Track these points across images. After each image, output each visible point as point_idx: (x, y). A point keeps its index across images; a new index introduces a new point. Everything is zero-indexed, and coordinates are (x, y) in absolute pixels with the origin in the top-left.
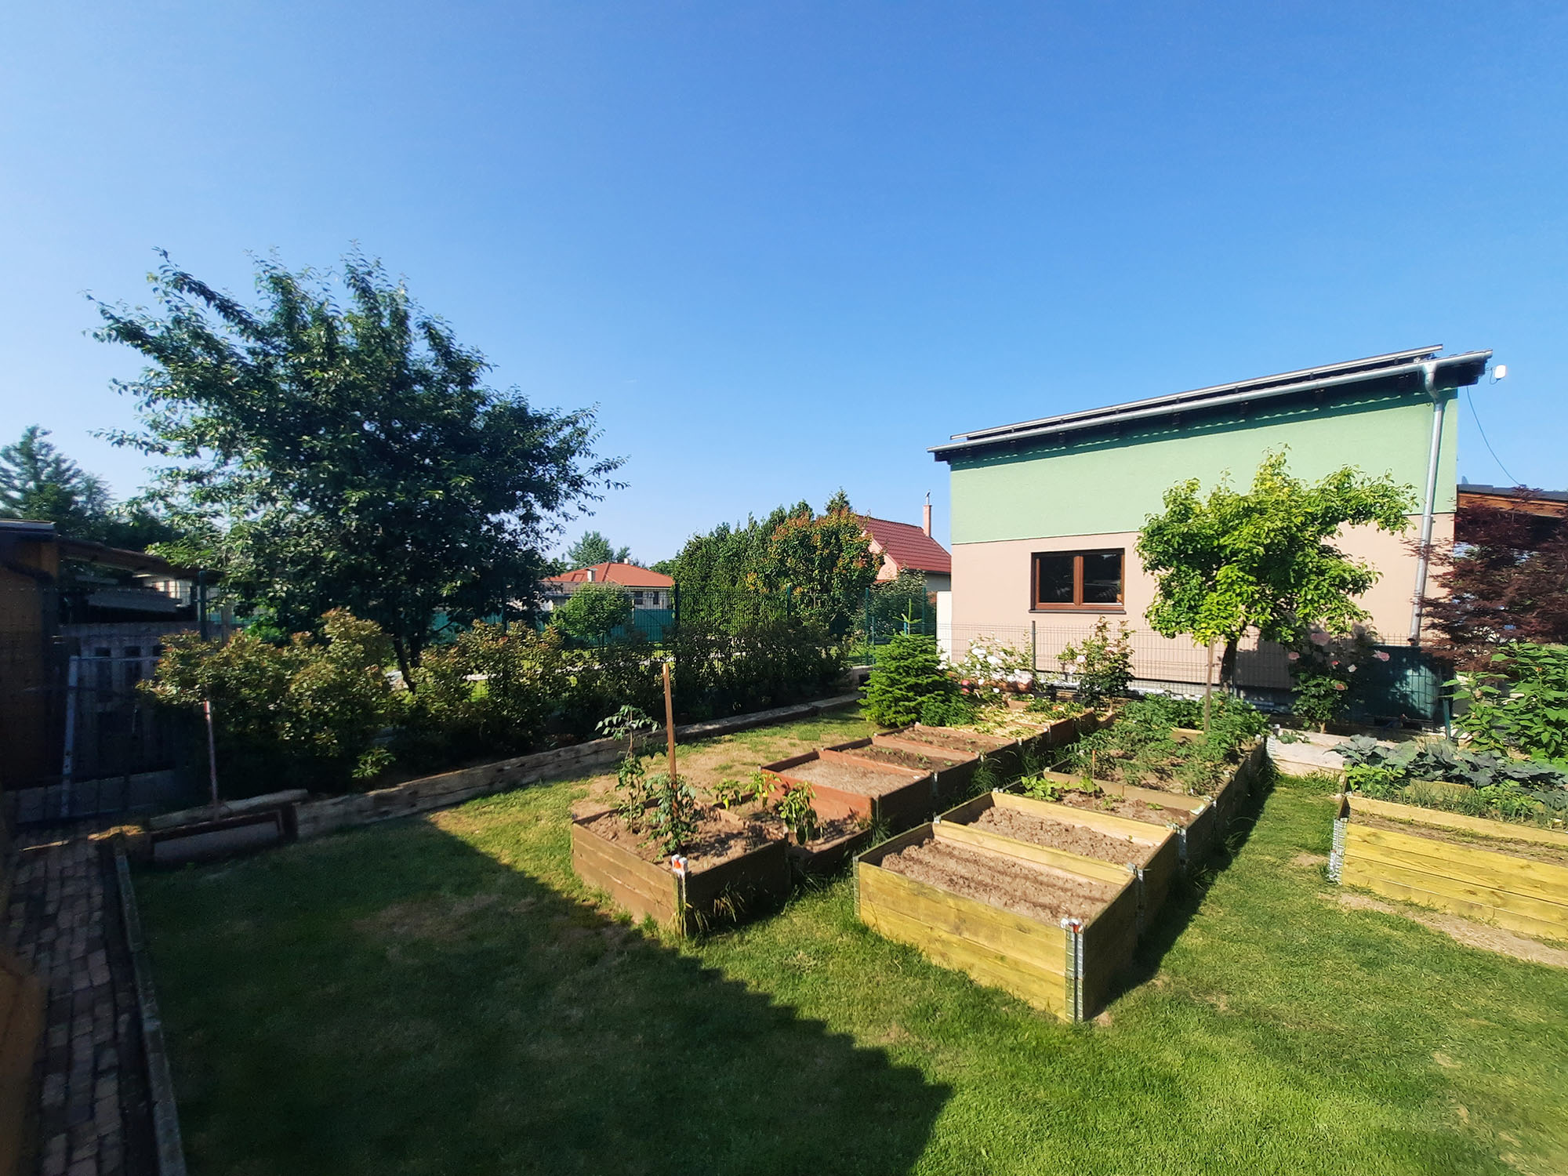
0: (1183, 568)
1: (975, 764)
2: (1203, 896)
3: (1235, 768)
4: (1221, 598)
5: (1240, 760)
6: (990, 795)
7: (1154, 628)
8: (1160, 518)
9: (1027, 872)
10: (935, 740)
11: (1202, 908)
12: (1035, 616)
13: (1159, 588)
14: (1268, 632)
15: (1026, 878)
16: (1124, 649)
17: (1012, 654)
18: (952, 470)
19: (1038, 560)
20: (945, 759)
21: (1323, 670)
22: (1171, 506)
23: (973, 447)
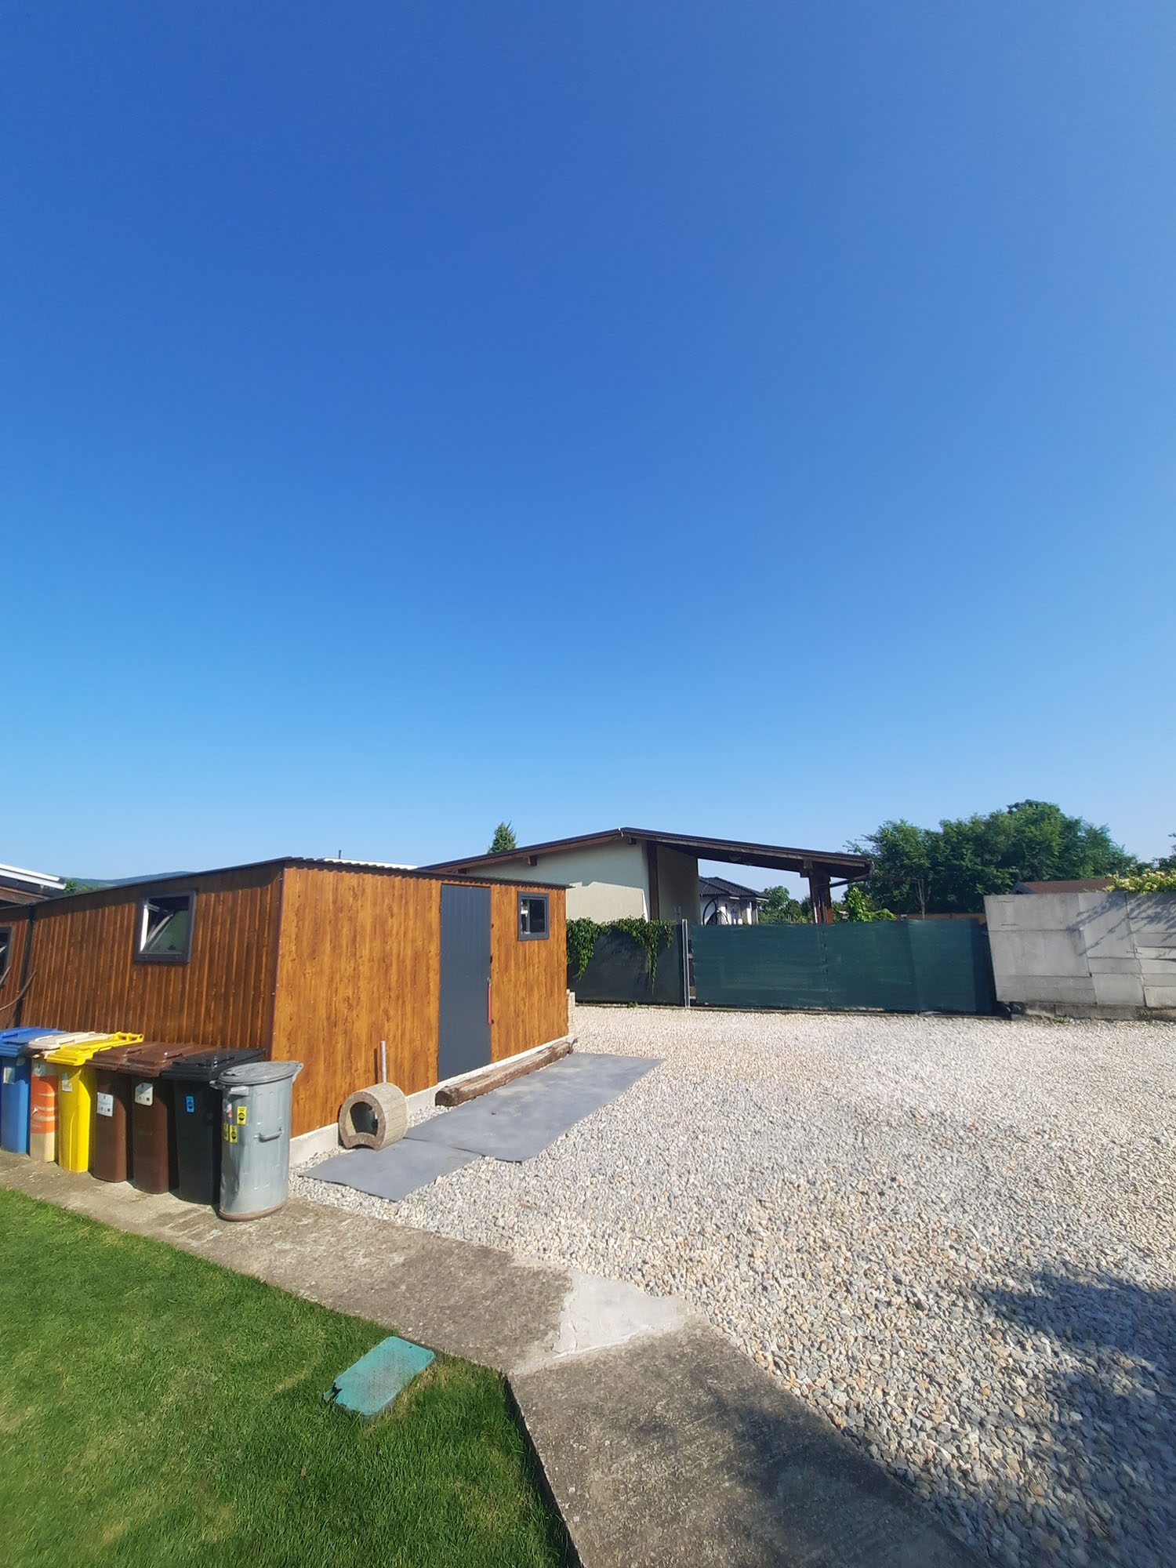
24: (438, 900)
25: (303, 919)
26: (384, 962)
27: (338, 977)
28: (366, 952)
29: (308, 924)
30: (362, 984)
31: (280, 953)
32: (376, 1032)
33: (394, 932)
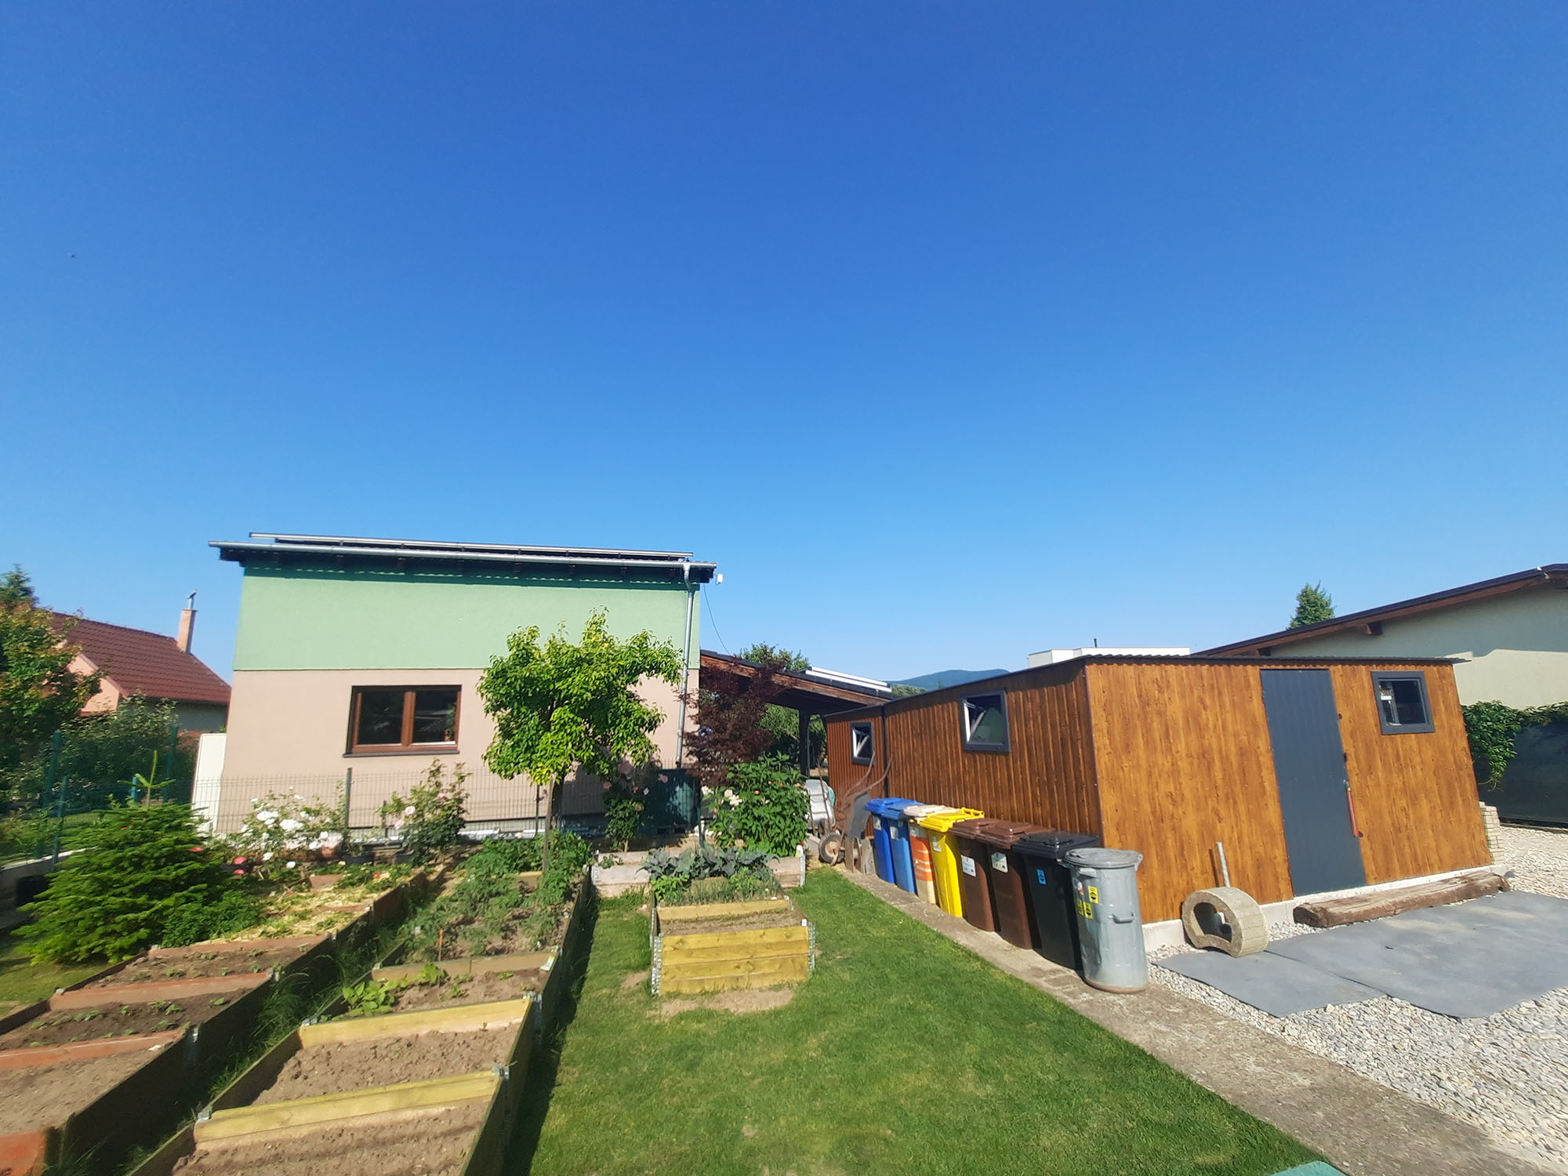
0: (523, 710)
1: (266, 989)
2: (558, 1062)
3: (571, 905)
4: (555, 737)
5: (574, 895)
6: (296, 1034)
7: (494, 771)
8: (505, 661)
9: (361, 1136)
10: (190, 968)
11: (559, 1076)
12: (352, 762)
13: (498, 728)
14: (588, 767)
15: (361, 1145)
16: (459, 793)
17: (317, 813)
18: (247, 573)
19: (360, 695)
20: (212, 995)
21: (627, 795)
22: (515, 650)
23: (282, 552)
24: (1259, 688)
25: (1111, 714)
26: (1204, 756)
27: (1156, 772)
28: (1182, 747)
29: (1116, 718)
30: (1184, 781)
31: (1096, 746)
32: (1208, 833)
33: (1211, 725)
